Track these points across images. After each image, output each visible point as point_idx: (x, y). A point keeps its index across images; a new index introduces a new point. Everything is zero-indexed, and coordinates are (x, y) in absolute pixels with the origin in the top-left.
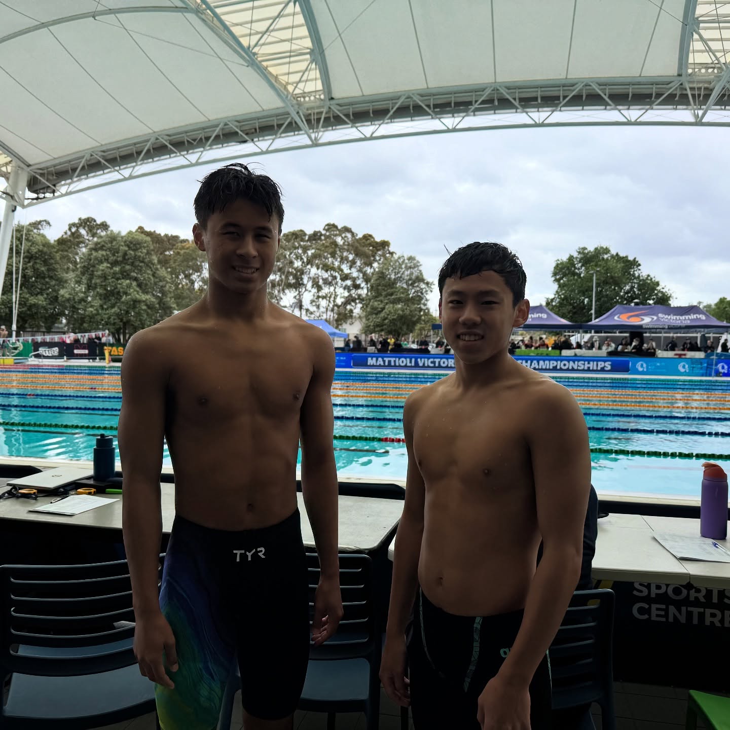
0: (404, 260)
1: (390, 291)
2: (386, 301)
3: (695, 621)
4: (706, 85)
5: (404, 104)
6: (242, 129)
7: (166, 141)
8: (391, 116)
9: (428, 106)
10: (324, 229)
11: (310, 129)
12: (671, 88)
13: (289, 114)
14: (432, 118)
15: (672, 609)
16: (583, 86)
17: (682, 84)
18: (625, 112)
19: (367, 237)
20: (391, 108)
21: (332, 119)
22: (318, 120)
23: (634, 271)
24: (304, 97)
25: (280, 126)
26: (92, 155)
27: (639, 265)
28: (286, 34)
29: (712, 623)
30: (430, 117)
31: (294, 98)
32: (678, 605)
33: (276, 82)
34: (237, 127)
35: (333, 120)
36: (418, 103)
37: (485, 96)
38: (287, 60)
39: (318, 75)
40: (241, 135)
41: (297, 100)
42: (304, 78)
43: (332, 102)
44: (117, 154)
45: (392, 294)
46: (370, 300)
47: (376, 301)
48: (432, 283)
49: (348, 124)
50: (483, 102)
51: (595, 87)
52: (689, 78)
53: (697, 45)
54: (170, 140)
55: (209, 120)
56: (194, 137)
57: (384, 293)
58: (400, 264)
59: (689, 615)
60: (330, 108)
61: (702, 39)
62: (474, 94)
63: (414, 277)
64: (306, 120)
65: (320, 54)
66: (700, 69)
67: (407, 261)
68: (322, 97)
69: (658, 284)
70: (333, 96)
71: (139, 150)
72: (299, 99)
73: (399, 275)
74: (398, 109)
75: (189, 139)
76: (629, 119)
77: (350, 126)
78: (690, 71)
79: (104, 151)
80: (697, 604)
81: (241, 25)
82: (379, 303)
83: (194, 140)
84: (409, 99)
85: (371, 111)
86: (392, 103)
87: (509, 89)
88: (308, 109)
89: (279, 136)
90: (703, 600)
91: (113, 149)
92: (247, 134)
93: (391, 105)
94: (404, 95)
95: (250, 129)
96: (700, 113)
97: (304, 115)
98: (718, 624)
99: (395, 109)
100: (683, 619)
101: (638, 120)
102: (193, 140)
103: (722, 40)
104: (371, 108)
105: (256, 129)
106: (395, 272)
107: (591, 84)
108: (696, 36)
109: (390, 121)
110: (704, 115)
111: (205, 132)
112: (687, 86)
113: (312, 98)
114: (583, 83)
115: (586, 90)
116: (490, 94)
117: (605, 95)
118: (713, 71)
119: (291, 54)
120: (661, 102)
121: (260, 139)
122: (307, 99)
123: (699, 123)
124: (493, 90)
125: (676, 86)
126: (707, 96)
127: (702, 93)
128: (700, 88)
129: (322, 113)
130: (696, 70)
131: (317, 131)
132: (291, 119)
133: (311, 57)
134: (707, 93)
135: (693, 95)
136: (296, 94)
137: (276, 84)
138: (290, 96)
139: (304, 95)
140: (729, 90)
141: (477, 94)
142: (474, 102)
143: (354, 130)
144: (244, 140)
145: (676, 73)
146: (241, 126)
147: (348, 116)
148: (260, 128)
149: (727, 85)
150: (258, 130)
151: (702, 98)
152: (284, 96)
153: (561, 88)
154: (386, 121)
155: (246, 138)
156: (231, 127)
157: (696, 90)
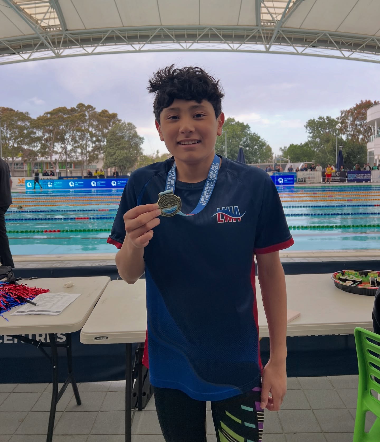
0: (126, 125)
1: (118, 143)
2: (116, 149)
4: (271, 32)
5: (110, 35)
6: (11, 46)
8: (103, 41)
9: (125, 37)
10: (77, 107)
11: (54, 47)
12: (253, 32)
13: (39, 38)
14: (127, 44)
17: (259, 31)
18: (231, 45)
19: (104, 112)
20: (103, 37)
22: (59, 43)
23: (247, 131)
24: (50, 28)
25: (35, 45)
27: (250, 128)
30: (126, 43)
31: (43, 29)
33: (30, 18)
34: (8, 44)
35: (68, 43)
36: (119, 35)
37: (156, 32)
38: (34, 5)
39: (56, 16)
40: (11, 50)
41: (46, 30)
42: (48, 16)
43: (67, 32)
45: (119, 145)
46: (107, 148)
47: (111, 149)
48: (143, 138)
49: (78, 45)
50: (155, 37)
51: (215, 30)
52: (262, 27)
53: (264, 10)
57: (115, 144)
58: (123, 127)
60: (66, 35)
61: (265, 7)
62: (150, 31)
63: (131, 135)
64: (52, 42)
65: (56, 3)
66: (267, 23)
67: (127, 125)
68: (61, 29)
69: (259, 137)
70: (68, 28)
72: (46, 29)
73: (124, 134)
74: (107, 38)
76: (233, 48)
77: (79, 46)
78: (262, 24)
82: (112, 150)
84: (113, 33)
85: (91, 39)
86: (104, 34)
87: (169, 29)
88: (53, 36)
89: (35, 51)
92: (15, 49)
93: (103, 35)
94: (110, 30)
95: (17, 46)
96: (268, 46)
97: (50, 39)
99: (105, 37)
101: (238, 49)
103: (274, 8)
105: (20, 46)
106: (121, 132)
107: (212, 28)
108: (262, 5)
109: (102, 44)
110: (270, 47)
112: (261, 32)
114: (208, 28)
115: (210, 32)
116: (158, 32)
117: (220, 35)
118: (274, 24)
119: (36, 2)
120: (249, 39)
121: (24, 52)
122: (52, 29)
123: (267, 51)
124: (160, 30)
125: (256, 32)
126: (271, 37)
127: (269, 36)
128: (268, 33)
129: (61, 38)
130: (265, 23)
131: (59, 49)
132: (42, 41)
133: (50, 4)
134: (271, 36)
135: (264, 37)
136: (44, 26)
137: (30, 20)
138: (38, 26)
139: (49, 27)
140: (282, 35)
141: (152, 31)
142: (150, 36)
143: (81, 49)
144: (13, 53)
145: (255, 24)
146: (11, 44)
147: (77, 40)
148: (23, 46)
149: (281, 32)
150: (22, 47)
151: (269, 39)
152: (34, 27)
153: (197, 30)
154: (100, 45)
155: (15, 51)
156: (5, 45)
157: (265, 34)
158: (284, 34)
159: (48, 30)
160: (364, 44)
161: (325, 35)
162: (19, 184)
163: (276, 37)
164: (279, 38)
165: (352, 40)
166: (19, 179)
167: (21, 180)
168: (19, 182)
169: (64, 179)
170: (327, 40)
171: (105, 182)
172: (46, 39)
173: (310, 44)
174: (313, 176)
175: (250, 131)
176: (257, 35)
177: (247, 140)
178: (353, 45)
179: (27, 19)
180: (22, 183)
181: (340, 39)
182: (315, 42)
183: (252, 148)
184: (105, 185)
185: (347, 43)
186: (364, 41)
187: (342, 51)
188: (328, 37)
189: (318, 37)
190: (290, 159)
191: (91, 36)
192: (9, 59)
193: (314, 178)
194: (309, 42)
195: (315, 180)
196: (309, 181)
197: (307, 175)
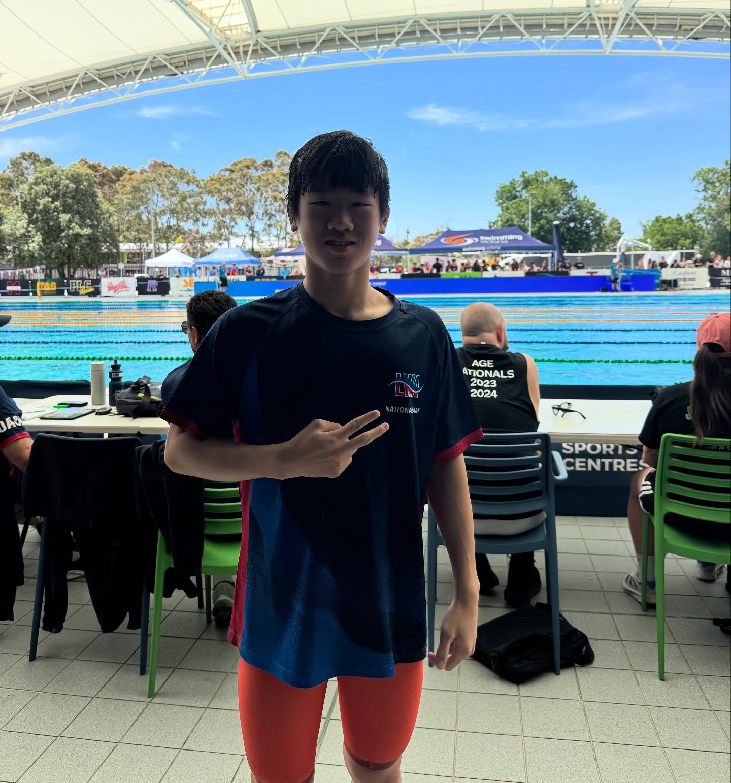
3: (607, 468)
4: (614, 15)
5: (329, 36)
6: (171, 62)
7: (95, 75)
8: (318, 48)
9: (353, 38)
11: (238, 61)
12: (581, 18)
13: (215, 47)
15: (590, 461)
16: (499, 17)
17: (591, 15)
20: (317, 40)
21: (260, 51)
22: (246, 53)
23: (572, 192)
24: (231, 31)
25: (208, 59)
26: (20, 91)
29: (619, 469)
31: (221, 32)
32: (594, 458)
33: (201, 16)
34: (165, 60)
36: (342, 36)
37: (408, 27)
39: (242, 9)
40: (170, 68)
41: (224, 33)
42: (229, 11)
43: (259, 34)
44: (46, 89)
49: (276, 55)
50: (406, 33)
51: (509, 17)
52: (597, 9)
54: (99, 74)
55: (138, 54)
56: (123, 71)
59: (603, 464)
60: (257, 41)
62: (396, 26)
64: (235, 53)
66: (607, 1)
68: (249, 30)
70: (260, 29)
71: (68, 85)
72: (226, 32)
74: (324, 41)
75: (118, 73)
78: (597, 2)
79: (33, 87)
80: (608, 456)
83: (124, 74)
85: (298, 43)
86: (319, 35)
87: (429, 21)
89: (208, 68)
90: (612, 453)
91: (42, 85)
92: (176, 67)
93: (317, 38)
94: (329, 27)
95: (179, 62)
97: (232, 48)
98: (623, 470)
99: (321, 41)
100: (598, 468)
102: (122, 74)
104: (298, 40)
105: (185, 62)
107: (506, 15)
111: (134, 66)
112: (595, 16)
113: (239, 31)
114: (499, 14)
115: (503, 20)
116: (411, 26)
117: (520, 25)
118: (619, 2)
120: (572, 31)
121: (190, 71)
122: (234, 32)
124: (415, 22)
125: (586, 17)
126: (614, 25)
127: (610, 22)
128: (607, 19)
129: (249, 45)
132: (219, 52)
134: (614, 22)
135: (601, 25)
136: (222, 28)
137: (201, 18)
138: (214, 29)
139: (230, 28)
140: (635, 21)
141: (400, 25)
142: (396, 34)
144: (173, 73)
145: (585, 5)
146: (170, 59)
147: (275, 48)
148: (188, 61)
149: (632, 15)
150: (187, 63)
152: (208, 30)
153: (479, 20)
154: (313, 52)
155: (176, 71)
156: (160, 61)
157: (602, 20)
158: (639, 19)
159: (229, 32)
161: (717, 16)
162: (186, 289)
163: (623, 24)
164: (629, 25)
166: (185, 281)
167: (188, 281)
168: (185, 284)
172: (225, 48)
173: (688, 34)
174: (691, 276)
175: (577, 193)
176: (588, 23)
177: (570, 208)
179: (197, 17)
180: (190, 286)
182: (698, 30)
183: (581, 224)
188: (723, 21)
189: (704, 20)
190: (651, 244)
193: (693, 279)
194: (686, 30)
195: (696, 285)
196: (686, 285)
197: (680, 274)
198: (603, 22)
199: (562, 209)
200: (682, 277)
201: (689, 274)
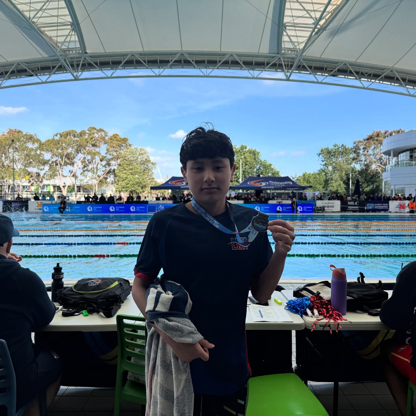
1: (130, 167)
4: (291, 60)
5: (129, 59)
6: (29, 68)
8: (123, 65)
9: (145, 61)
11: (73, 70)
12: (274, 60)
13: (59, 60)
14: (147, 68)
16: (229, 56)
17: (279, 58)
20: (122, 61)
22: (78, 65)
24: (69, 51)
25: (54, 67)
28: (54, 12)
31: (63, 51)
33: (50, 40)
34: (26, 66)
35: (88, 66)
36: (138, 59)
37: (177, 57)
38: (56, 28)
39: (77, 39)
40: (29, 72)
42: (68, 39)
43: (86, 55)
50: (175, 61)
51: (235, 57)
52: (283, 55)
53: (285, 38)
55: (8, 61)
60: (85, 58)
61: (287, 35)
62: (170, 56)
64: (71, 65)
65: (77, 26)
66: (288, 51)
68: (80, 51)
70: (87, 51)
72: (66, 52)
76: (253, 75)
77: (98, 69)
78: (283, 52)
81: (25, 4)
84: (133, 57)
85: (111, 62)
87: (189, 55)
88: (72, 58)
89: (54, 73)
92: (32, 71)
93: (122, 59)
94: (130, 54)
95: (35, 68)
96: (288, 74)
97: (69, 62)
99: (125, 61)
101: (258, 77)
105: (38, 69)
106: (133, 157)
107: (234, 55)
108: (284, 33)
109: (122, 68)
110: (290, 75)
111: (5, 69)
112: (282, 60)
114: (229, 54)
115: (231, 58)
116: (179, 57)
117: (241, 62)
118: (294, 52)
119: (58, 24)
120: (269, 67)
121: (41, 74)
122: (71, 52)
123: (288, 79)
124: (181, 55)
125: (276, 59)
127: (290, 64)
128: (289, 61)
129: (81, 61)
130: (286, 51)
131: (77, 72)
132: (61, 63)
133: (71, 27)
134: (292, 64)
135: (285, 65)
136: (64, 49)
138: (59, 49)
139: (69, 49)
140: (303, 64)
141: (172, 56)
142: (170, 61)
143: (100, 72)
144: (31, 74)
145: (276, 52)
146: (28, 66)
147: (96, 64)
148: (41, 68)
149: (302, 60)
151: (289, 66)
153: (218, 56)
154: (120, 68)
155: (32, 73)
156: (22, 66)
157: (286, 62)
158: (305, 63)
159: (68, 52)
160: (383, 75)
161: (345, 64)
162: (38, 208)
163: (296, 66)
164: (299, 66)
165: (371, 70)
166: (38, 203)
167: (40, 203)
168: (37, 205)
169: (82, 203)
170: (347, 69)
171: (123, 207)
173: (330, 73)
174: (332, 205)
176: (278, 63)
178: (372, 75)
180: (41, 206)
181: (359, 69)
182: (335, 71)
184: (123, 211)
185: (366, 73)
186: (383, 72)
187: (361, 81)
188: (348, 67)
189: (338, 66)
191: (110, 59)
192: (26, 81)
193: (333, 207)
194: (329, 71)
195: (334, 210)
196: (328, 210)
197: (326, 203)
198: (286, 63)
199: (256, 167)
200: (327, 205)
201: (330, 203)
